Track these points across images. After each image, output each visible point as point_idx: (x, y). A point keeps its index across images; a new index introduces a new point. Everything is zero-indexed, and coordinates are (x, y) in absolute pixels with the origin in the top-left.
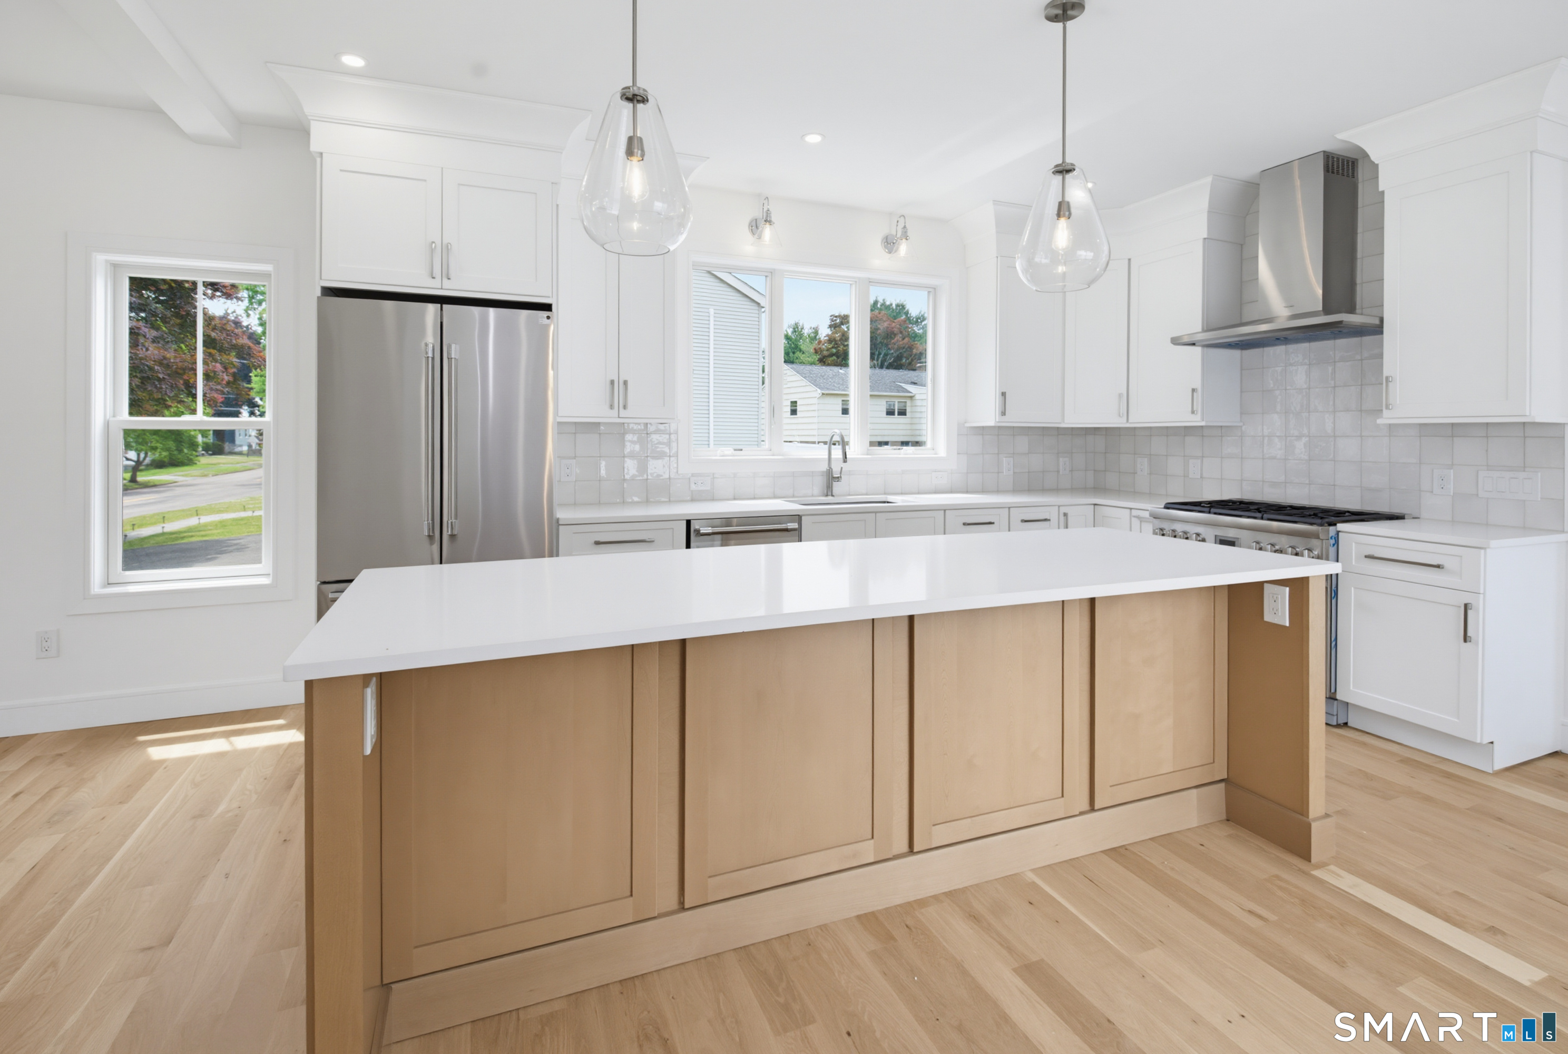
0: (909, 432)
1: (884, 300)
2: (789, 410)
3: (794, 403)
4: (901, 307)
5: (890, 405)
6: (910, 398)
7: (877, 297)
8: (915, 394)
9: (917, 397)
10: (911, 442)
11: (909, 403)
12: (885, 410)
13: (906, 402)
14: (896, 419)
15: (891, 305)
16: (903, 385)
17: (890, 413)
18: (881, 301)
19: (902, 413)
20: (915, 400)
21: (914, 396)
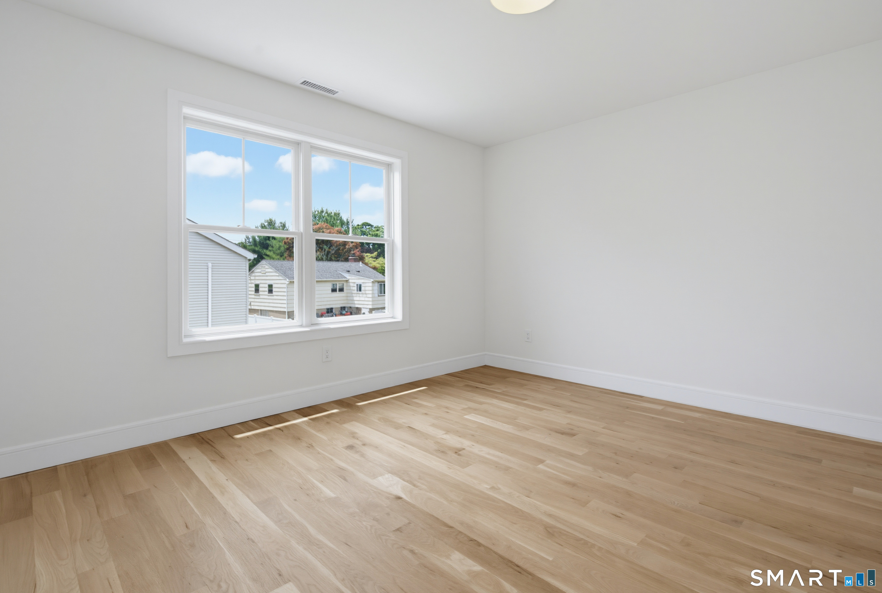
0: (345, 302)
1: (327, 210)
2: (267, 290)
3: (270, 286)
4: (337, 215)
5: (333, 285)
6: (345, 281)
7: (322, 209)
8: (349, 279)
9: (350, 281)
10: (347, 307)
11: (345, 284)
12: (331, 289)
13: (343, 284)
14: (338, 294)
15: (332, 213)
16: (342, 274)
17: (334, 290)
18: (325, 210)
19: (341, 290)
20: (349, 282)
21: (349, 280)
